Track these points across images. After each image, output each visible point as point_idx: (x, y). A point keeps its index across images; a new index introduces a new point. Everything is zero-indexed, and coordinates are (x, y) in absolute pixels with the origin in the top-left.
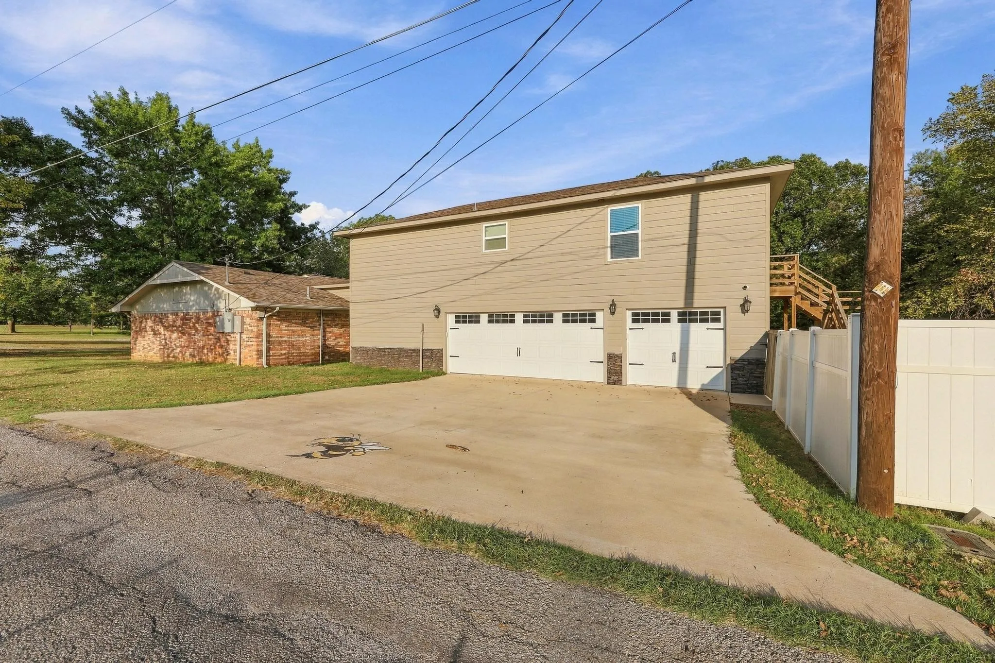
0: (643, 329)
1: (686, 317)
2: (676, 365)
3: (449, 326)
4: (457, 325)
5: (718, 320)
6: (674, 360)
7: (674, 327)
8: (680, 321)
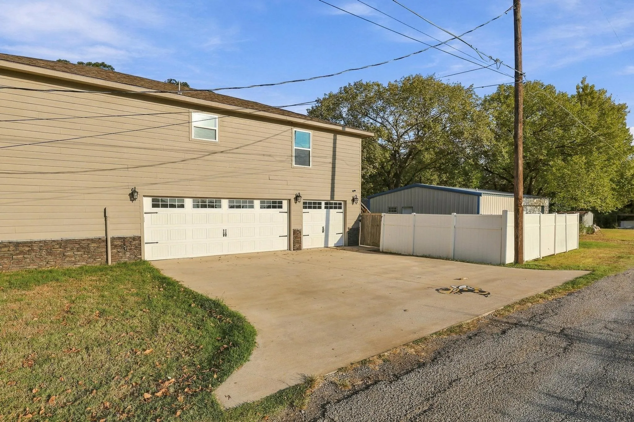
0: (308, 212)
1: (329, 206)
2: (324, 234)
3: (145, 210)
4: (156, 210)
5: (340, 208)
6: (323, 232)
7: (323, 211)
8: (326, 208)
